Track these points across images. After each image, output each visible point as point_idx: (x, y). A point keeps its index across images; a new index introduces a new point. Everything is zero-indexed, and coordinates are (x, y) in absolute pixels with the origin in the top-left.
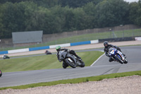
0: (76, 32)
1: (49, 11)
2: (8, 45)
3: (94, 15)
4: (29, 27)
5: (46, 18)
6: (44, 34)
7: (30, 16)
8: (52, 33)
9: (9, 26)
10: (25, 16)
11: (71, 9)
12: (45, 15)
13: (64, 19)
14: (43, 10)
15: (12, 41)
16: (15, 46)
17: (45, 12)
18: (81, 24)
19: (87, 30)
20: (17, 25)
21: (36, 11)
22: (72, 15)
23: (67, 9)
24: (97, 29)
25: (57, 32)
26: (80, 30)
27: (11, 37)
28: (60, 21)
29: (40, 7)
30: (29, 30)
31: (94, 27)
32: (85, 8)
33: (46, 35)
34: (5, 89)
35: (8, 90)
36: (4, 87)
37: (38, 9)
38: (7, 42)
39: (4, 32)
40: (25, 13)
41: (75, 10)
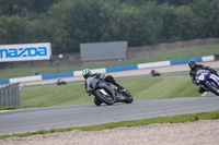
0: (180, 43)
1: (137, 11)
2: (74, 63)
3: (207, 17)
4: (107, 35)
5: (133, 22)
6: (129, 45)
7: (107, 19)
8: (141, 45)
9: (76, 33)
10: (100, 18)
11: (172, 7)
12: (132, 17)
13: (161, 23)
14: (128, 10)
15: (80, 57)
16: (84, 64)
17: (131, 12)
18: (188, 31)
19: (196, 41)
20: (87, 33)
21: (117, 11)
22: (174, 17)
23: (165, 7)
24: (213, 40)
25: (149, 43)
26: (186, 40)
27: (78, 50)
28: (154, 26)
29: (123, 5)
30: (106, 40)
31: (207, 36)
32: (194, 6)
33: (132, 49)
34: (69, 130)
35: (74, 132)
36: (67, 127)
37: (121, 8)
38: (72, 58)
39: (68, 44)
40: (101, 14)
41: (178, 9)
